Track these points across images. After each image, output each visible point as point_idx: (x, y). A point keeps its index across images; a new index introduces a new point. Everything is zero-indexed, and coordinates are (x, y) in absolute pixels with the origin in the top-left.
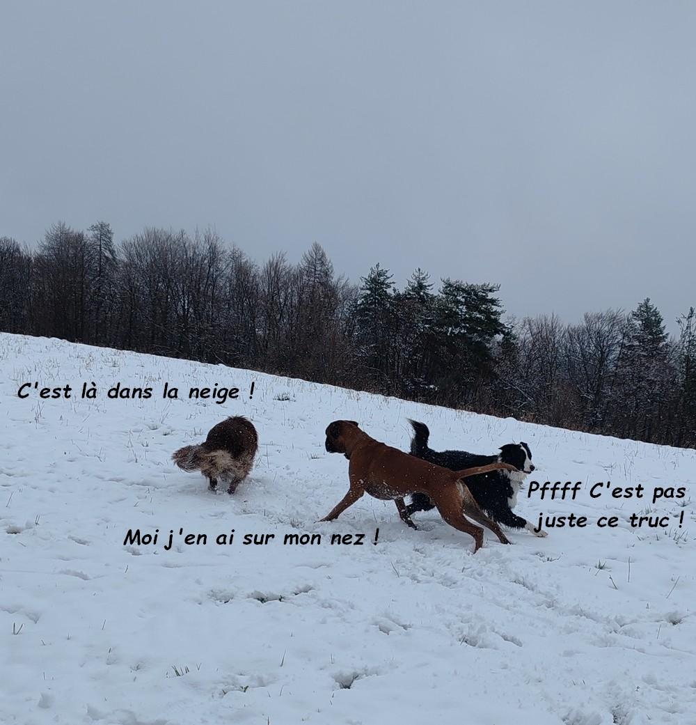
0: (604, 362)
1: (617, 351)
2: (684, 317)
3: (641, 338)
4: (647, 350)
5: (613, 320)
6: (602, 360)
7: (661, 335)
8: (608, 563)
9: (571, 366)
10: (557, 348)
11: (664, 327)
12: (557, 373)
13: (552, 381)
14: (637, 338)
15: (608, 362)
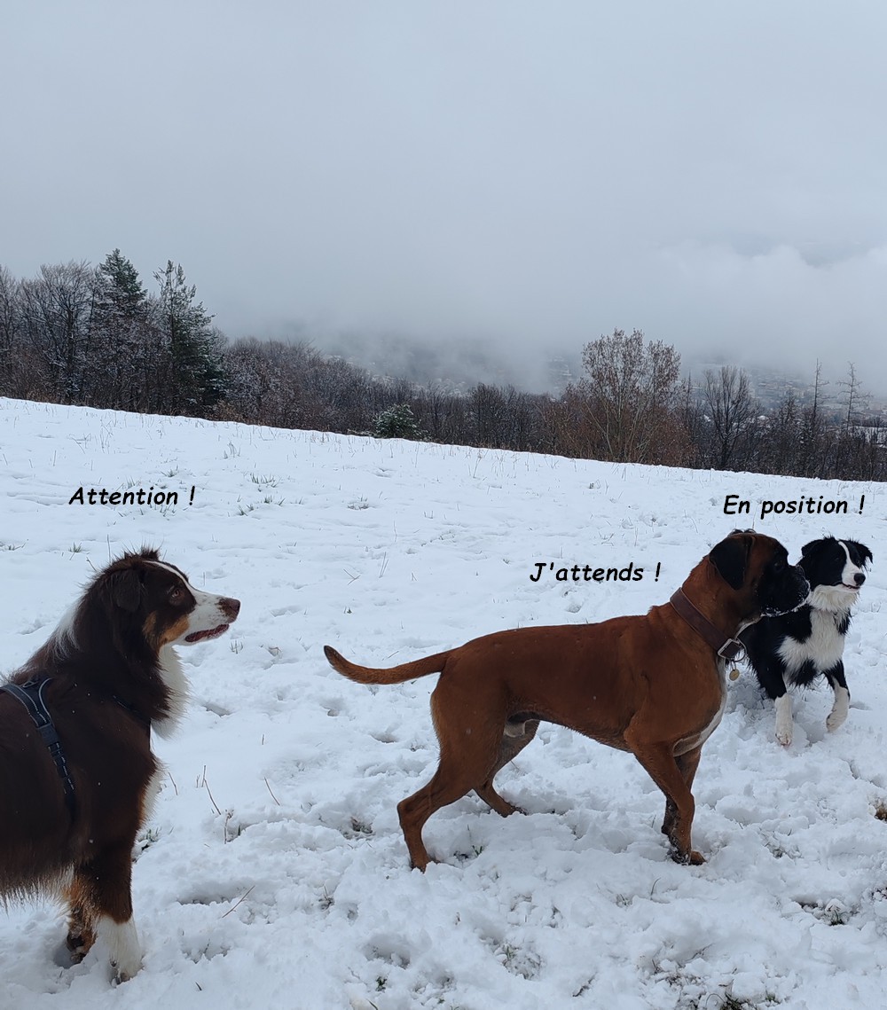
0: (72, 323)
1: (87, 311)
2: (162, 272)
3: (115, 295)
4: (123, 309)
5: (78, 273)
6: (70, 322)
7: (138, 292)
8: (84, 545)
9: (32, 329)
10: (11, 307)
11: (140, 283)
12: (16, 337)
13: (10, 347)
14: (110, 295)
15: (79, 323)
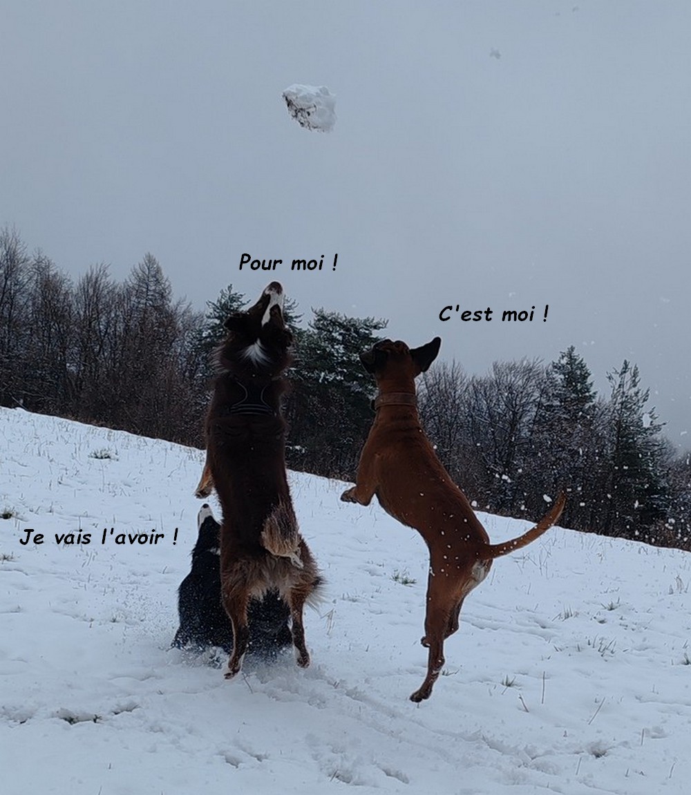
0: (515, 425)
1: (533, 412)
2: (616, 372)
3: (563, 397)
4: (569, 411)
5: (528, 371)
6: (514, 423)
7: (587, 394)
8: (519, 679)
9: (475, 429)
10: (458, 404)
11: (591, 384)
12: (458, 437)
13: (451, 447)
14: (558, 396)
15: (521, 425)
